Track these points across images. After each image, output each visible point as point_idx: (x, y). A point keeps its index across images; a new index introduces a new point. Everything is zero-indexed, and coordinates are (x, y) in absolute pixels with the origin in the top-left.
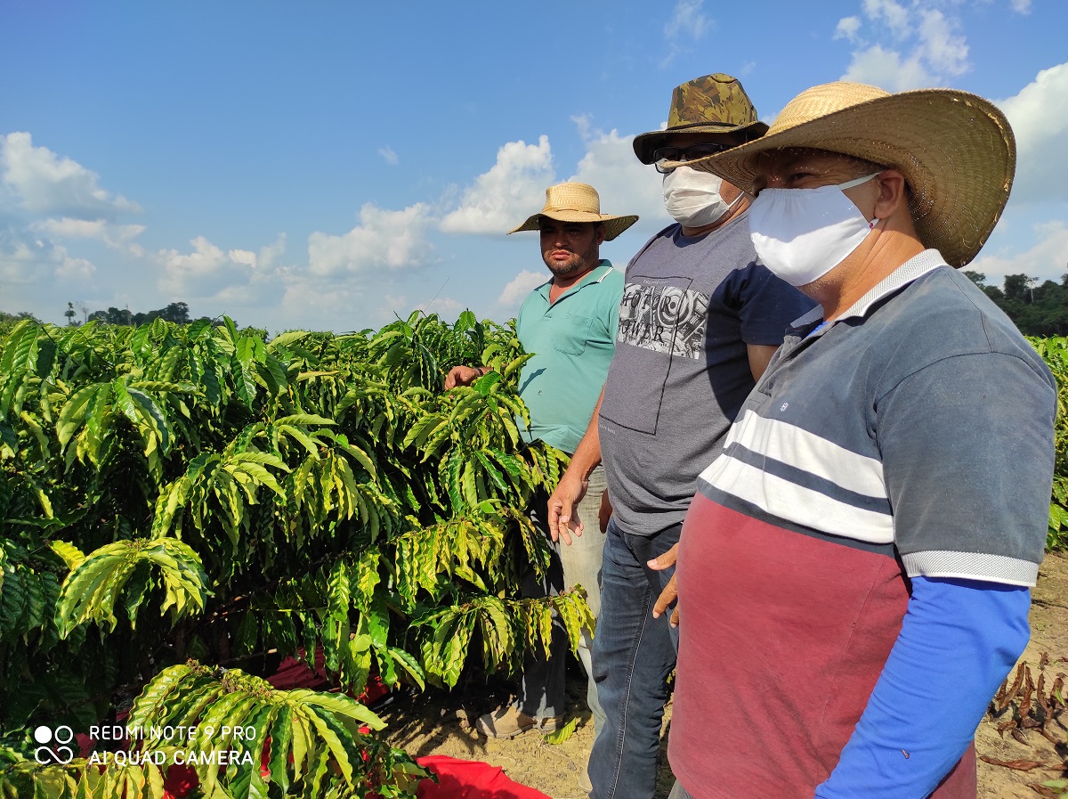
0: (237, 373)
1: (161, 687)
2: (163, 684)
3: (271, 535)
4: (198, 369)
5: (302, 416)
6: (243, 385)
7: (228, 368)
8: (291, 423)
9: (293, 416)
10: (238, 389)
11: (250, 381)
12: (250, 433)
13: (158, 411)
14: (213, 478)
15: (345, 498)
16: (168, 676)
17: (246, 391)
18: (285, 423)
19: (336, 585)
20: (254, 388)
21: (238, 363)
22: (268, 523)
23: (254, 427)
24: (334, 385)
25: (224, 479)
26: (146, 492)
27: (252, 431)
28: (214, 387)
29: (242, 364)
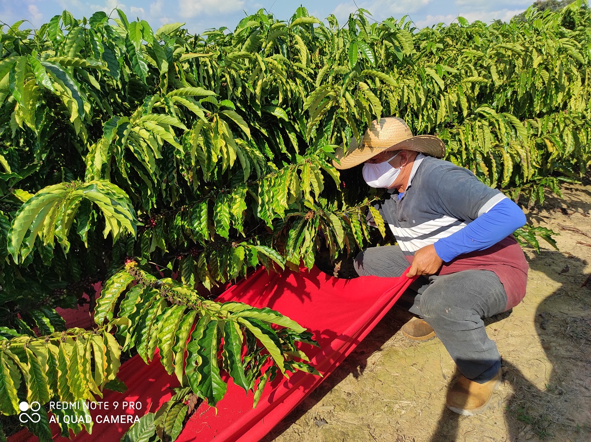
0: (131, 52)
1: (114, 290)
2: (115, 288)
3: (176, 180)
4: (98, 48)
5: (188, 88)
6: (137, 63)
7: (124, 49)
8: (181, 95)
9: (182, 89)
10: (134, 66)
11: (142, 60)
12: (150, 103)
13: (72, 82)
14: (126, 137)
15: (228, 153)
16: (117, 282)
17: (140, 68)
18: (176, 95)
19: (220, 212)
20: (146, 66)
21: (132, 45)
22: (172, 171)
23: (153, 98)
24: (210, 65)
25: (134, 138)
26: (80, 150)
27: (152, 101)
28: (114, 64)
29: (134, 44)
